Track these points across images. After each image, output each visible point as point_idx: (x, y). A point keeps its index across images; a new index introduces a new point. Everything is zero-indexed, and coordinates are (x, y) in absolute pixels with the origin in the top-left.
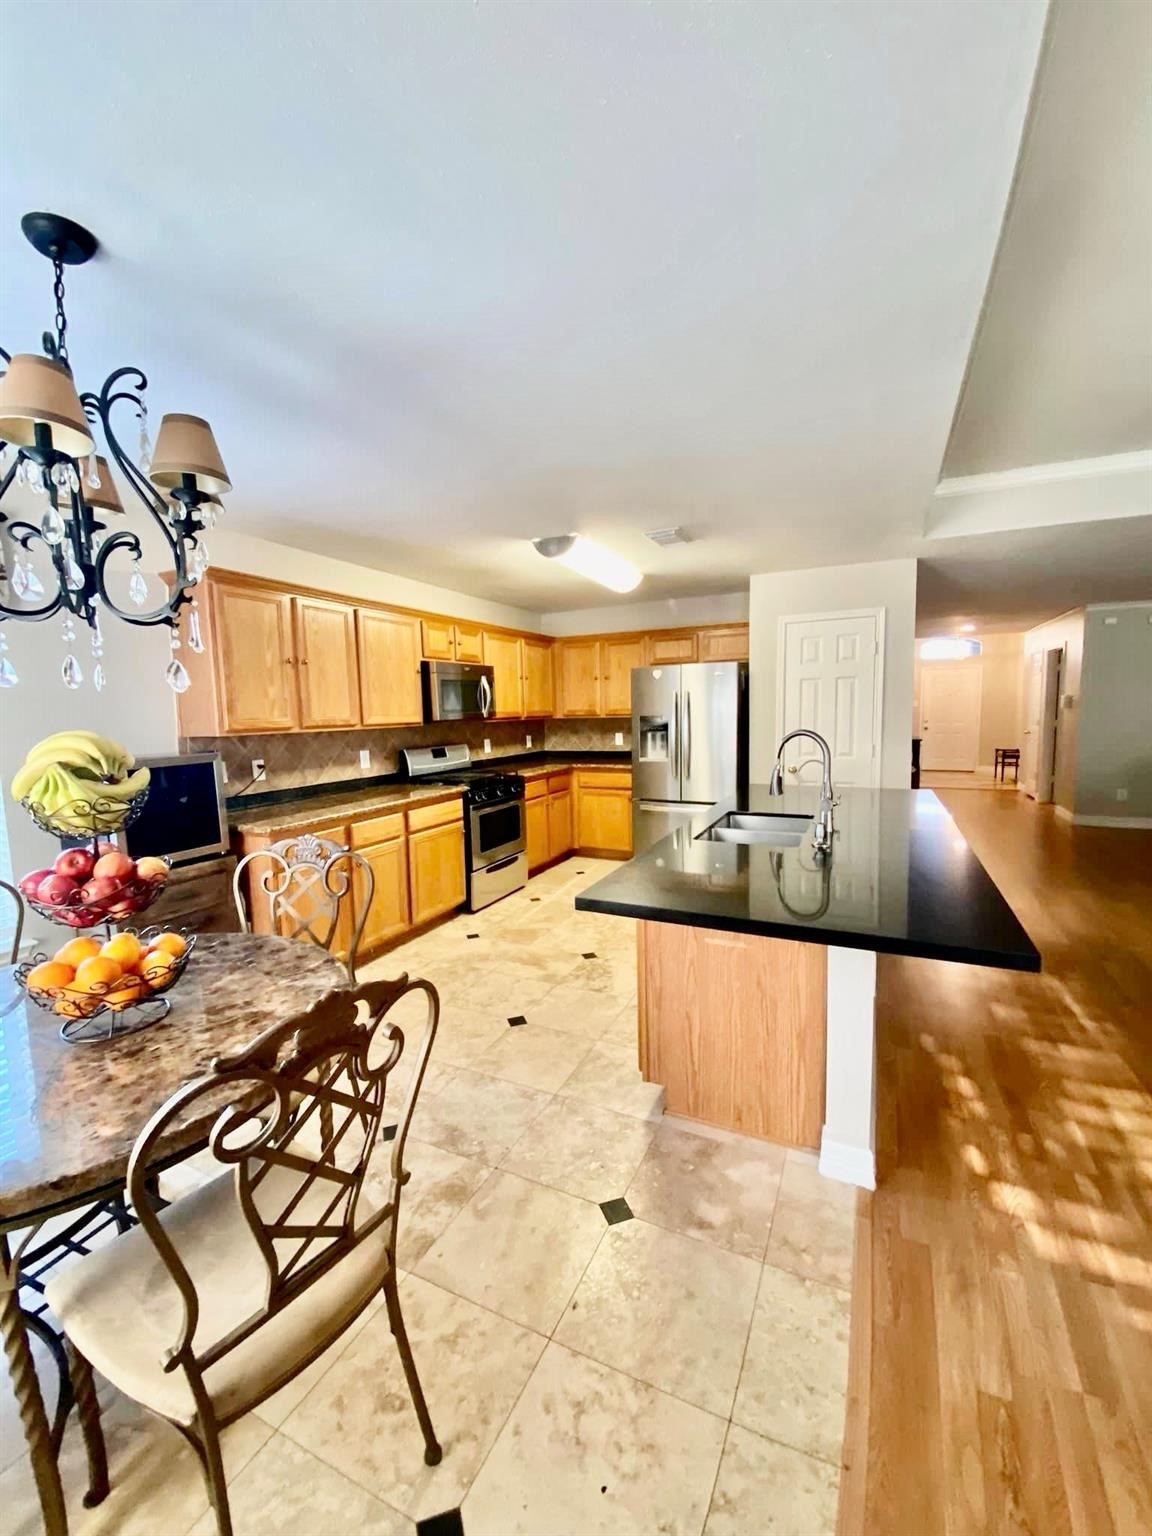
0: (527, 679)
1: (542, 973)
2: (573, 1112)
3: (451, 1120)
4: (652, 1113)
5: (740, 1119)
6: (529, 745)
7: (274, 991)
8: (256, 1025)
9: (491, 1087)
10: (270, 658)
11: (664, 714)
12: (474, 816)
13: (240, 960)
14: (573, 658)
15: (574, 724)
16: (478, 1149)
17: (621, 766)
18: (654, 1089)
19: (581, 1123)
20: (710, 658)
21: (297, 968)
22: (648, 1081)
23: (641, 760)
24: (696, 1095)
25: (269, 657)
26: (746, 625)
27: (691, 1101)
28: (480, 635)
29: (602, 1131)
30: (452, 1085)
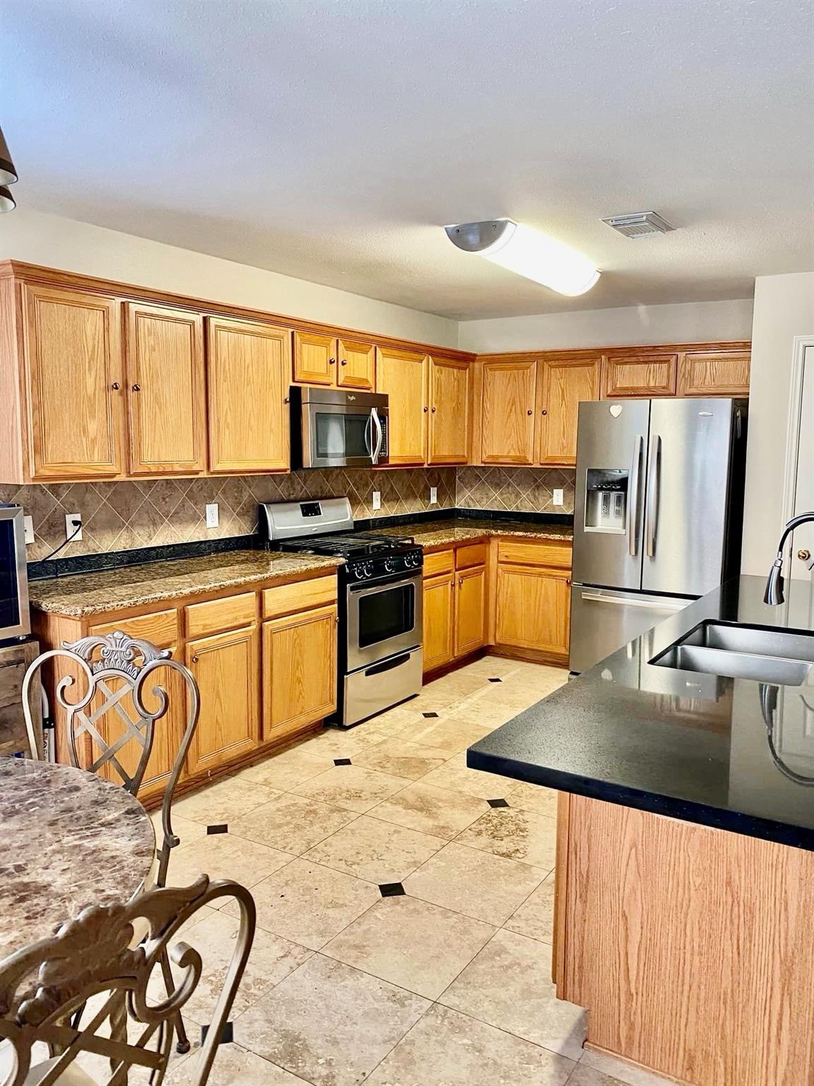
0: (433, 411)
1: (431, 823)
2: (457, 1029)
3: (294, 1024)
4: (567, 1043)
5: (690, 1068)
6: (434, 500)
7: (55, 852)
8: (24, 905)
9: (350, 982)
10: (92, 382)
11: (623, 463)
12: (353, 598)
13: (21, 800)
14: (499, 384)
15: (495, 474)
16: (324, 1072)
17: (557, 537)
18: (572, 1011)
19: (466, 1048)
20: (694, 390)
21: (90, 818)
22: (564, 999)
23: (587, 529)
24: (632, 1027)
25: (90, 381)
26: (747, 345)
27: (623, 1034)
28: (372, 352)
29: (495, 1063)
30: (298, 973)
